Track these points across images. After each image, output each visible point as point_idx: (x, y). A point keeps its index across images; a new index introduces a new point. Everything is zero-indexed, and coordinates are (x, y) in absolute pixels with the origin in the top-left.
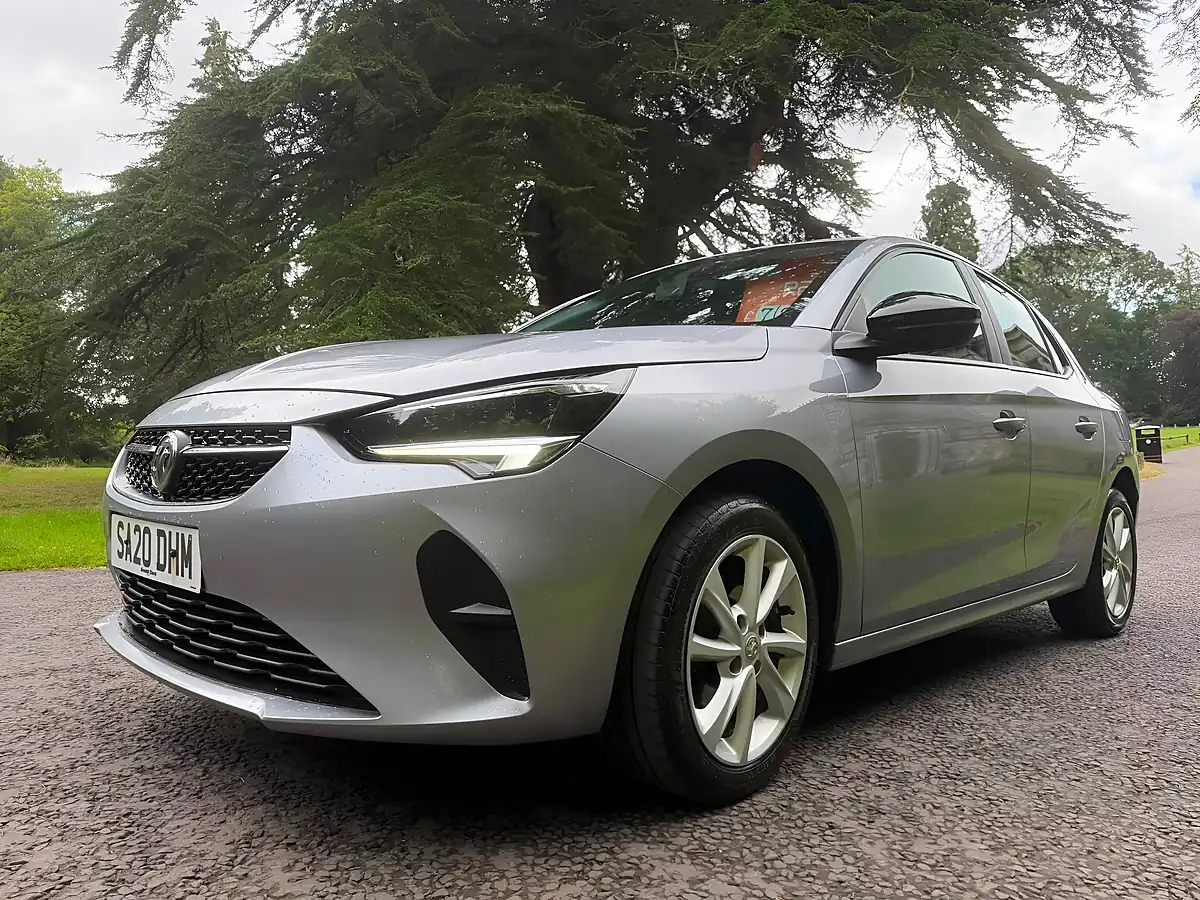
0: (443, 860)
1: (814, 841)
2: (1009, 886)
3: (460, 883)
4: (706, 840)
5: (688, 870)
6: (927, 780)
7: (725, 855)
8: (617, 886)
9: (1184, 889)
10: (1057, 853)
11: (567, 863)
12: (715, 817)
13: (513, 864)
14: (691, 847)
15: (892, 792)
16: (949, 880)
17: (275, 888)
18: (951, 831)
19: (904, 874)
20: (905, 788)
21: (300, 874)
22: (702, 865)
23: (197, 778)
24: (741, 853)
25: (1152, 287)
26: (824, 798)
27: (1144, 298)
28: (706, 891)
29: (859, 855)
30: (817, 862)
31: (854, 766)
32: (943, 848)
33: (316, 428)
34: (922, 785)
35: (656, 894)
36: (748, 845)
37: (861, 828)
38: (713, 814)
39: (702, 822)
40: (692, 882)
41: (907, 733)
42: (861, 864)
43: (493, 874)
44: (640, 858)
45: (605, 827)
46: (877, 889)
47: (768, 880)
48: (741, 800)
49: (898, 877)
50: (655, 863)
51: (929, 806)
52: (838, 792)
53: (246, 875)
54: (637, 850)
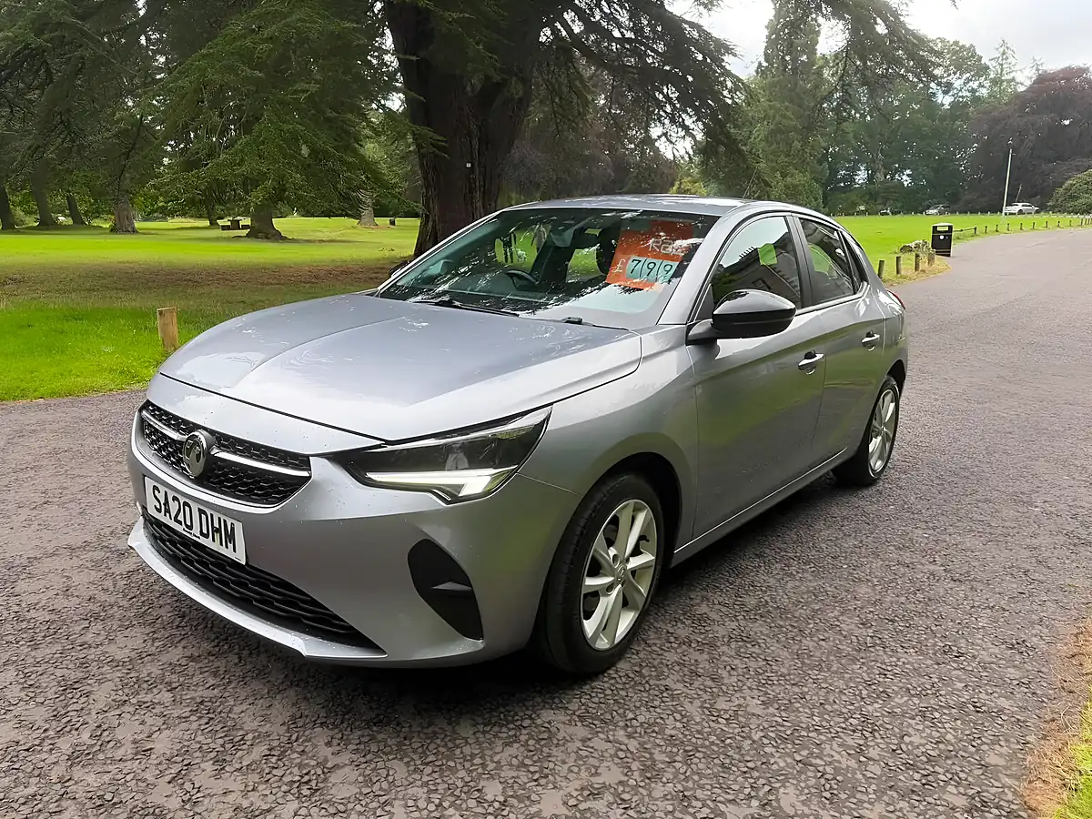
0: (426, 731)
1: (657, 703)
2: (770, 734)
3: (442, 749)
4: (590, 705)
5: (580, 731)
6: (728, 644)
7: (602, 717)
8: (538, 746)
9: (870, 730)
10: (803, 706)
11: (504, 729)
12: (593, 684)
13: (471, 732)
14: (580, 712)
15: (706, 656)
16: (736, 731)
17: (326, 760)
18: (741, 690)
19: (710, 727)
20: (714, 652)
21: (339, 748)
22: (587, 726)
23: (236, 664)
24: (612, 714)
25: (968, 80)
26: (662, 663)
27: (961, 90)
28: (592, 748)
29: (683, 713)
30: (658, 720)
31: (682, 632)
32: (735, 704)
33: (328, 459)
34: (725, 648)
35: (562, 752)
36: (616, 708)
37: (685, 690)
38: (593, 681)
39: (586, 688)
40: (584, 741)
41: (717, 598)
42: (685, 720)
43: (460, 741)
44: (549, 723)
45: (524, 696)
46: (694, 740)
47: (629, 736)
48: (609, 668)
49: (706, 730)
50: (560, 726)
51: (728, 668)
52: (672, 657)
53: (303, 751)
54: (547, 715)
